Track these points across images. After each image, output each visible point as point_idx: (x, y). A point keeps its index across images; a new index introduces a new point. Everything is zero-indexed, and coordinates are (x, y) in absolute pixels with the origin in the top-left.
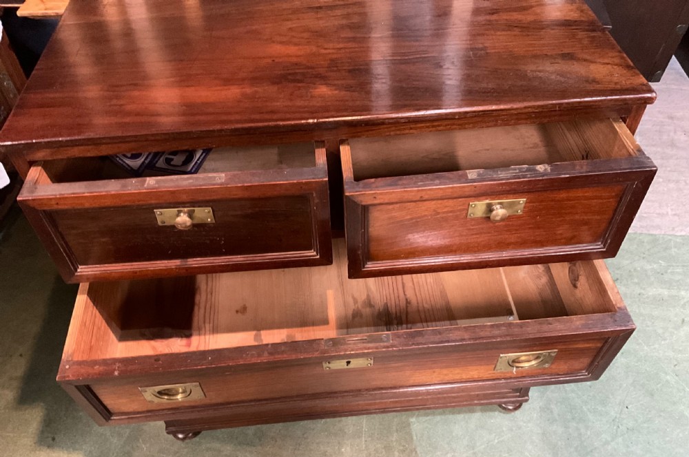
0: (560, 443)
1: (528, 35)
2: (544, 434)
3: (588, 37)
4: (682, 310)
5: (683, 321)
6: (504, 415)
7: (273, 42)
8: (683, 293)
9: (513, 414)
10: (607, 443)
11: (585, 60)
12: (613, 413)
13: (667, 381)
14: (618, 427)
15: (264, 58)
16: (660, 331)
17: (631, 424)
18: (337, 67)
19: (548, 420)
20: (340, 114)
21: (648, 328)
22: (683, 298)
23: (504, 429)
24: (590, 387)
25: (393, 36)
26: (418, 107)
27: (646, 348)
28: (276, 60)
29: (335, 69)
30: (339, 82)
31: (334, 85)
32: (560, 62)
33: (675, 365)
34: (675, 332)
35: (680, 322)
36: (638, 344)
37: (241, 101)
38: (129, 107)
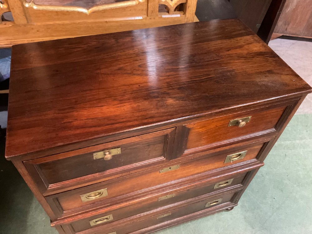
0: (252, 221)
1: (249, 62)
2: (245, 218)
3: (274, 61)
4: (284, 150)
5: (286, 155)
6: (227, 212)
7: (134, 74)
8: (282, 142)
9: (230, 211)
10: (270, 217)
11: (278, 73)
12: (269, 202)
13: (286, 183)
14: (273, 208)
15: (134, 84)
16: (278, 161)
17: (277, 206)
18: (171, 87)
19: (245, 211)
20: (185, 115)
21: (273, 161)
22: (283, 145)
23: (229, 219)
24: (258, 192)
25: (190, 67)
26: (219, 107)
27: (275, 170)
28: (141, 85)
29: (171, 88)
30: (176, 95)
31: (175, 97)
32: (268, 75)
33: (287, 176)
34: (284, 161)
35: (284, 155)
36: (271, 169)
37: (133, 112)
38: (76, 123)
